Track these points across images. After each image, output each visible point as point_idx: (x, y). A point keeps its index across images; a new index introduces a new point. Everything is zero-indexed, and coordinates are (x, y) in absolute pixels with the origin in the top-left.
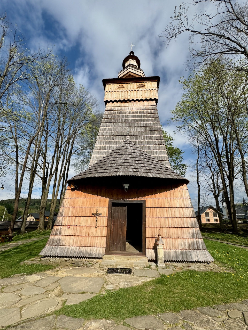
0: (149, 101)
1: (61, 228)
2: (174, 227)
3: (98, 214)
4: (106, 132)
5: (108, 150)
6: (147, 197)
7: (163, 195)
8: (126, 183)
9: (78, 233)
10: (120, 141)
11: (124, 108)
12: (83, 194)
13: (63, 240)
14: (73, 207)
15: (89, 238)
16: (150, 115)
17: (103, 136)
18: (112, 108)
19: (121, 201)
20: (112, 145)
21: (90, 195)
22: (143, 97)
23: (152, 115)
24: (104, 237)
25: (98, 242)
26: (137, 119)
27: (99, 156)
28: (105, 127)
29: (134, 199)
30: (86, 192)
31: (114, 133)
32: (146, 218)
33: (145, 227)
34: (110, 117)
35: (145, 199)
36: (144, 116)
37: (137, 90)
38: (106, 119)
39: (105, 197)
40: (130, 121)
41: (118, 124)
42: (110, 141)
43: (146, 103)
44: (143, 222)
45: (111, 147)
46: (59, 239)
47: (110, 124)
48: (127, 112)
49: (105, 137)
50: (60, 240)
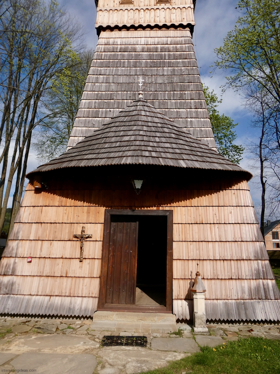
0: (178, 29)
1: (15, 263)
2: (224, 260)
3: (85, 235)
4: (99, 84)
5: (103, 119)
6: (175, 204)
7: (204, 200)
8: (138, 179)
9: (47, 272)
10: (125, 102)
11: (132, 41)
12: (57, 199)
13: (19, 285)
14: (37, 223)
15: (67, 280)
16: (180, 55)
17: (94, 92)
18: (111, 41)
19: (128, 212)
20: (111, 109)
21: (70, 202)
22: (167, 21)
23: (184, 54)
24: (95, 279)
25: (85, 288)
26: (155, 61)
27: (87, 128)
28: (97, 76)
29: (151, 208)
30: (62, 195)
31: (113, 87)
32: (174, 243)
33: (172, 259)
34: (106, 57)
35: (172, 209)
36: (169, 55)
37: (157, 9)
38: (100, 61)
39: (97, 205)
40: (143, 65)
41: (122, 70)
42: (106, 101)
43: (172, 33)
44: (169, 251)
45: (109, 112)
46: (11, 282)
47: (106, 70)
48: (139, 48)
49: (97, 94)
50: (13, 284)
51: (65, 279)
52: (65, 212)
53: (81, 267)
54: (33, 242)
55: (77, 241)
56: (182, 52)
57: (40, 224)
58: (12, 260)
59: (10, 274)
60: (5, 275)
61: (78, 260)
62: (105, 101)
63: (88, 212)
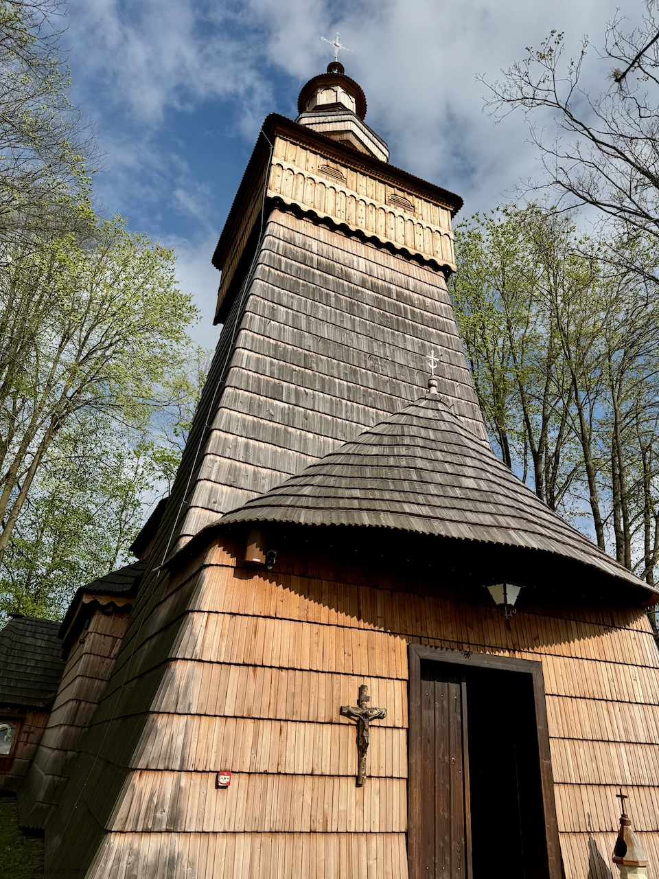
0: (426, 267)
1: (178, 792)
4: (278, 324)
5: (291, 406)
6: (543, 649)
10: (335, 382)
11: (342, 256)
12: (292, 602)
14: (244, 665)
15: (326, 844)
16: (432, 319)
17: (267, 339)
18: (298, 238)
19: (455, 657)
20: (307, 390)
21: (325, 613)
22: (409, 245)
23: (439, 321)
26: (388, 314)
27: (255, 419)
28: (272, 304)
29: (502, 654)
31: (309, 341)
32: (551, 740)
33: (552, 783)
34: (291, 270)
35: (538, 658)
36: (413, 313)
38: (277, 272)
40: (366, 316)
41: (326, 311)
42: (297, 368)
43: (413, 269)
45: (305, 396)
47: (292, 297)
48: (356, 276)
49: (276, 347)
51: (321, 838)
52: (315, 639)
53: (360, 803)
54: (231, 722)
55: (350, 724)
56: (436, 316)
57: (251, 668)
58: (169, 779)
59: (164, 827)
60: (147, 831)
61: (352, 781)
62: (294, 367)
63: (371, 647)
